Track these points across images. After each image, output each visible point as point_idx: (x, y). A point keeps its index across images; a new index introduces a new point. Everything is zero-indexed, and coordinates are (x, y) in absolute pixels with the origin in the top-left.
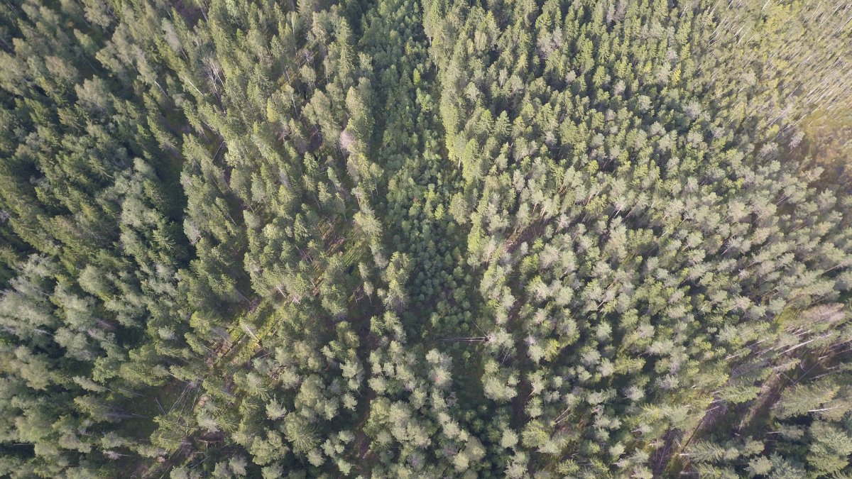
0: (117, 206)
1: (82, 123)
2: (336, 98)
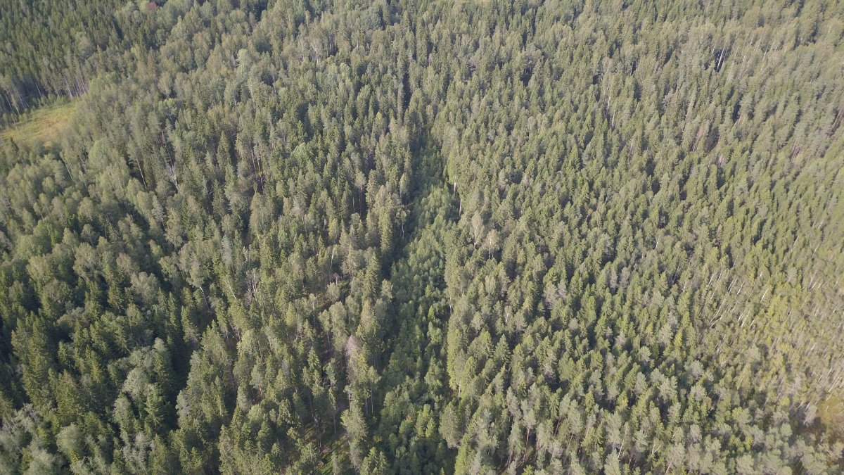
0: (123, 375)
2: (352, 310)
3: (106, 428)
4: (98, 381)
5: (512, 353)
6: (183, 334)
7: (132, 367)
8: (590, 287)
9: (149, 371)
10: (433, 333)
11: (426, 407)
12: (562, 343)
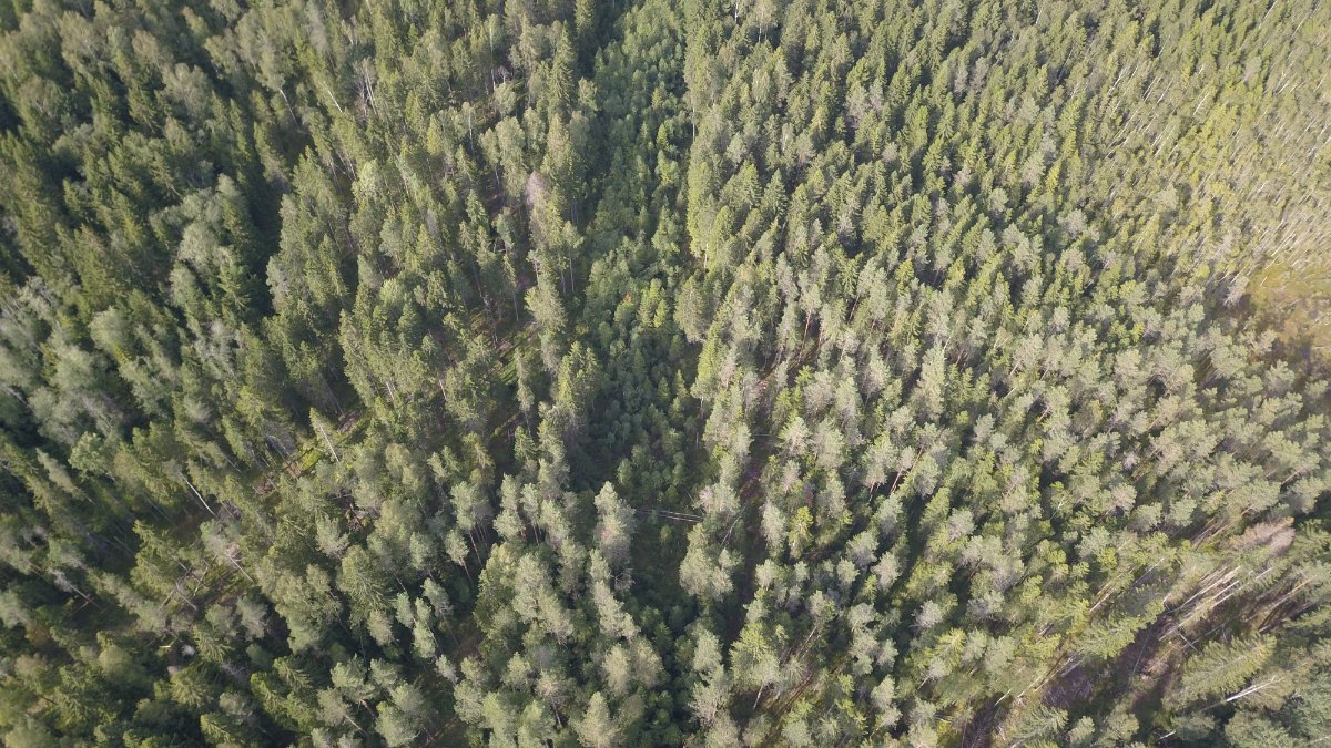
0: (175, 234)
1: (160, 120)
2: (533, 134)
3: (163, 313)
4: (137, 243)
5: (790, 199)
6: (262, 168)
7: (187, 221)
8: (923, 90)
9: (216, 227)
10: (666, 169)
11: (655, 283)
12: (870, 183)
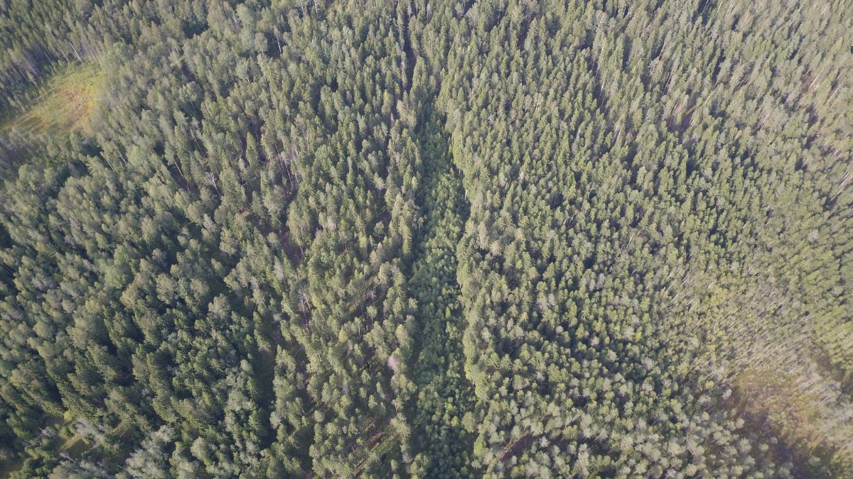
1: (209, 329)
2: (389, 330)
3: (223, 437)
7: (230, 388)
8: (574, 292)
9: (243, 390)
10: (450, 329)
11: (450, 400)
12: (551, 355)
